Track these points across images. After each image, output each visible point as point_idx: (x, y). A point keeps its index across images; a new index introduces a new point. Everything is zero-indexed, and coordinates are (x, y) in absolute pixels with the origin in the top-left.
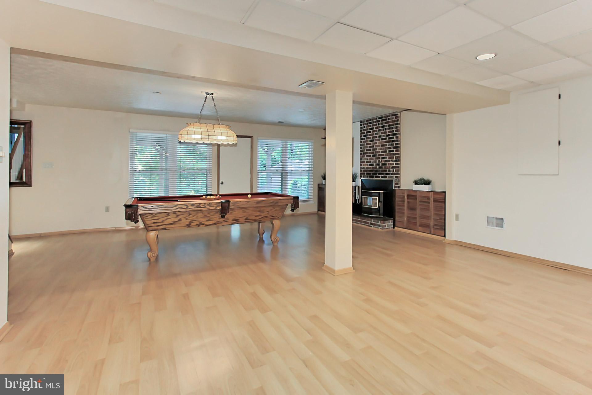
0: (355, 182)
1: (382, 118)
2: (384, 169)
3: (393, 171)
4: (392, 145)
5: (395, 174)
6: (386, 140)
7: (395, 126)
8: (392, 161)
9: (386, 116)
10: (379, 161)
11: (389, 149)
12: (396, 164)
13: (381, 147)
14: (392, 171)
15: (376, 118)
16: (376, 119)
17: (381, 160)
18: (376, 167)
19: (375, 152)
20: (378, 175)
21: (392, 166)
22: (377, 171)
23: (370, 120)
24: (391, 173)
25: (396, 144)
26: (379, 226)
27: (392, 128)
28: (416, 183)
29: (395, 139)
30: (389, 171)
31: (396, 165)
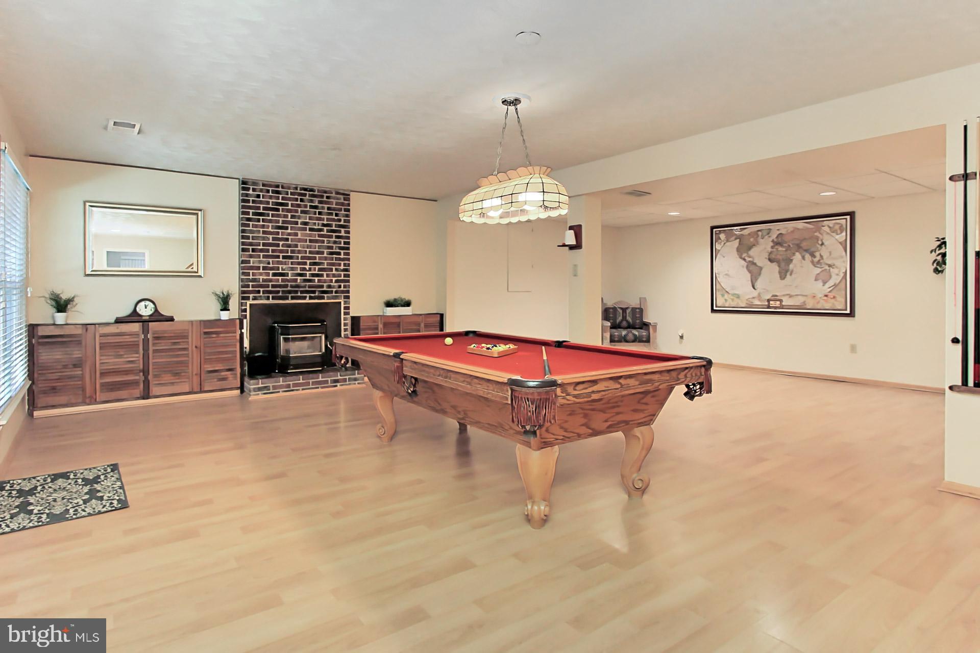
0: (229, 310)
1: (312, 190)
2: (316, 283)
3: (340, 287)
4: (335, 242)
5: (343, 292)
6: (322, 233)
7: (343, 212)
8: (336, 270)
9: (323, 190)
10: (304, 269)
11: (328, 249)
12: (345, 275)
13: (308, 243)
14: (337, 287)
15: (294, 186)
16: (296, 188)
17: (307, 267)
18: (297, 279)
19: (293, 252)
20: (301, 294)
21: (336, 278)
22: (298, 286)
23: (278, 186)
24: (334, 290)
25: (345, 243)
26: (355, 379)
27: (337, 215)
28: (389, 304)
29: (343, 234)
30: (329, 286)
31: (344, 277)
